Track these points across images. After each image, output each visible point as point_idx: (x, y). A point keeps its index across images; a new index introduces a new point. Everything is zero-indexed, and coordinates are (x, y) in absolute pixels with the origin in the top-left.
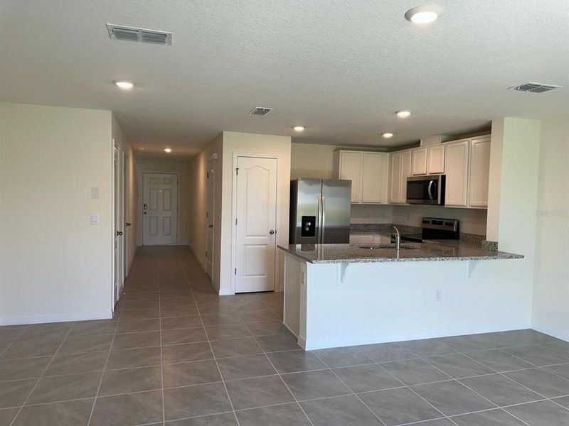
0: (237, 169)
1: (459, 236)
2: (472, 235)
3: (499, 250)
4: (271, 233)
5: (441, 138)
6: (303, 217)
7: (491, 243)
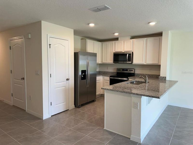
0: (50, 45)
1: (134, 75)
2: (141, 74)
3: (166, 79)
4: (67, 80)
5: (130, 37)
6: (82, 71)
7: (163, 77)
